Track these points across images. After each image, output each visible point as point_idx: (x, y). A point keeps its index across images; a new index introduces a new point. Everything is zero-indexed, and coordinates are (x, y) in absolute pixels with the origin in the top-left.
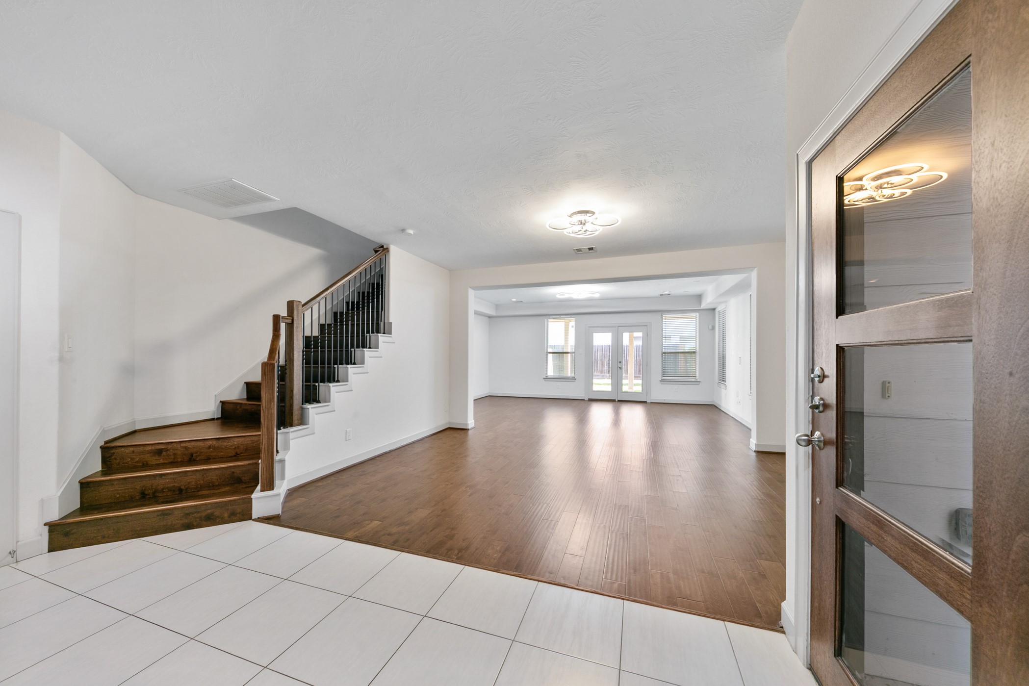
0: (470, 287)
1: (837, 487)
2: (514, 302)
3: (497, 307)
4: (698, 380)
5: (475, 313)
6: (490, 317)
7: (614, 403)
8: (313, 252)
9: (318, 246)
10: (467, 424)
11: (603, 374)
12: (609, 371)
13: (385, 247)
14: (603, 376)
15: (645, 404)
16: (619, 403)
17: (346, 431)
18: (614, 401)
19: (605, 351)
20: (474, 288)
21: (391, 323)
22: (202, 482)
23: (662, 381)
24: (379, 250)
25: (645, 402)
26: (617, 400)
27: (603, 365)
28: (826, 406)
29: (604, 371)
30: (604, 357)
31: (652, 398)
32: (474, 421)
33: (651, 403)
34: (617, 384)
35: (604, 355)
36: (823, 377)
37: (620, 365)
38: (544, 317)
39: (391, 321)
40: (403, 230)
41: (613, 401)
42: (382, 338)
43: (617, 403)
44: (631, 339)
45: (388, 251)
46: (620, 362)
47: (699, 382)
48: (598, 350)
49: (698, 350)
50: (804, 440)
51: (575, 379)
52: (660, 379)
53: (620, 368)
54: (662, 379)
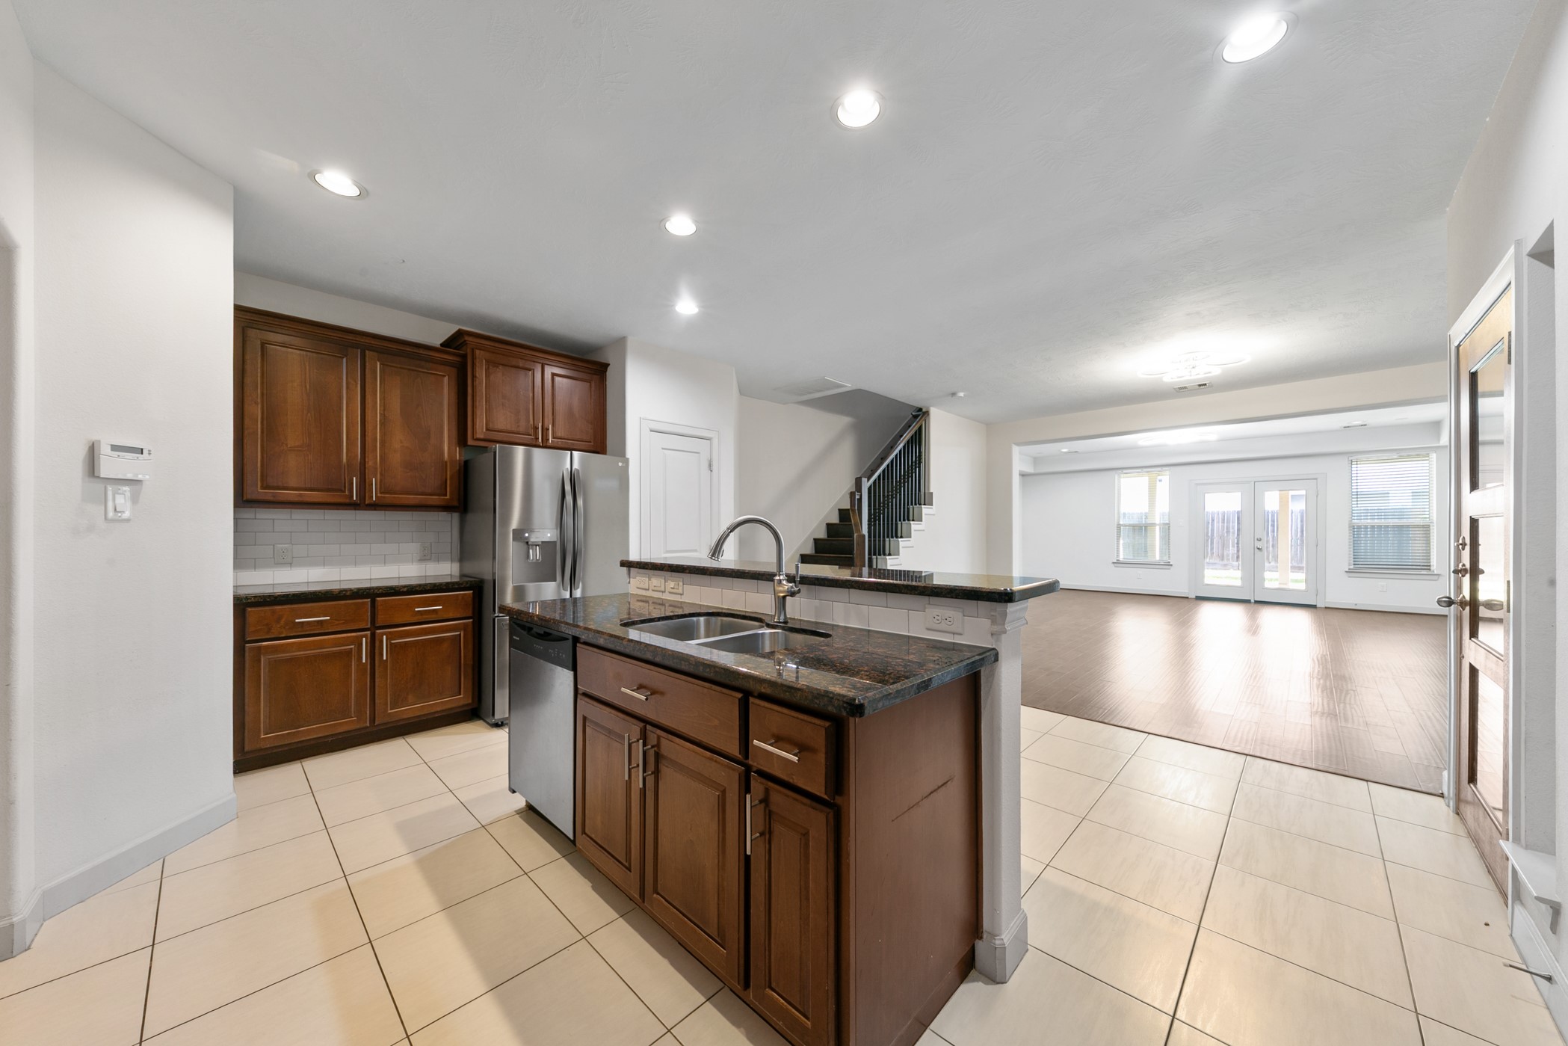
0: (1015, 444)
1: (1470, 639)
2: (1065, 453)
3: (1036, 460)
4: (1435, 573)
5: (1020, 475)
7: (1248, 605)
8: (845, 421)
9: (848, 414)
11: (1225, 562)
12: (1238, 557)
13: (924, 410)
14: (1225, 565)
15: (1313, 610)
16: (1256, 605)
19: (1228, 522)
20: (1018, 444)
21: (932, 493)
23: (1351, 571)
24: (919, 415)
25: (1314, 607)
26: (1253, 601)
27: (1224, 546)
28: (1465, 570)
29: (1228, 555)
30: (1228, 532)
31: (1327, 600)
33: (1326, 608)
34: (1253, 574)
35: (1228, 528)
36: (1464, 545)
37: (1259, 545)
38: (1114, 472)
39: (931, 491)
40: (954, 394)
41: (1247, 602)
42: (925, 509)
43: (1252, 605)
44: (1284, 503)
45: (928, 415)
46: (1259, 540)
47: (1439, 575)
48: (1213, 520)
49: (1435, 520)
50: (1445, 601)
51: (1171, 565)
52: (1347, 570)
53: (1258, 549)
54: (1349, 569)
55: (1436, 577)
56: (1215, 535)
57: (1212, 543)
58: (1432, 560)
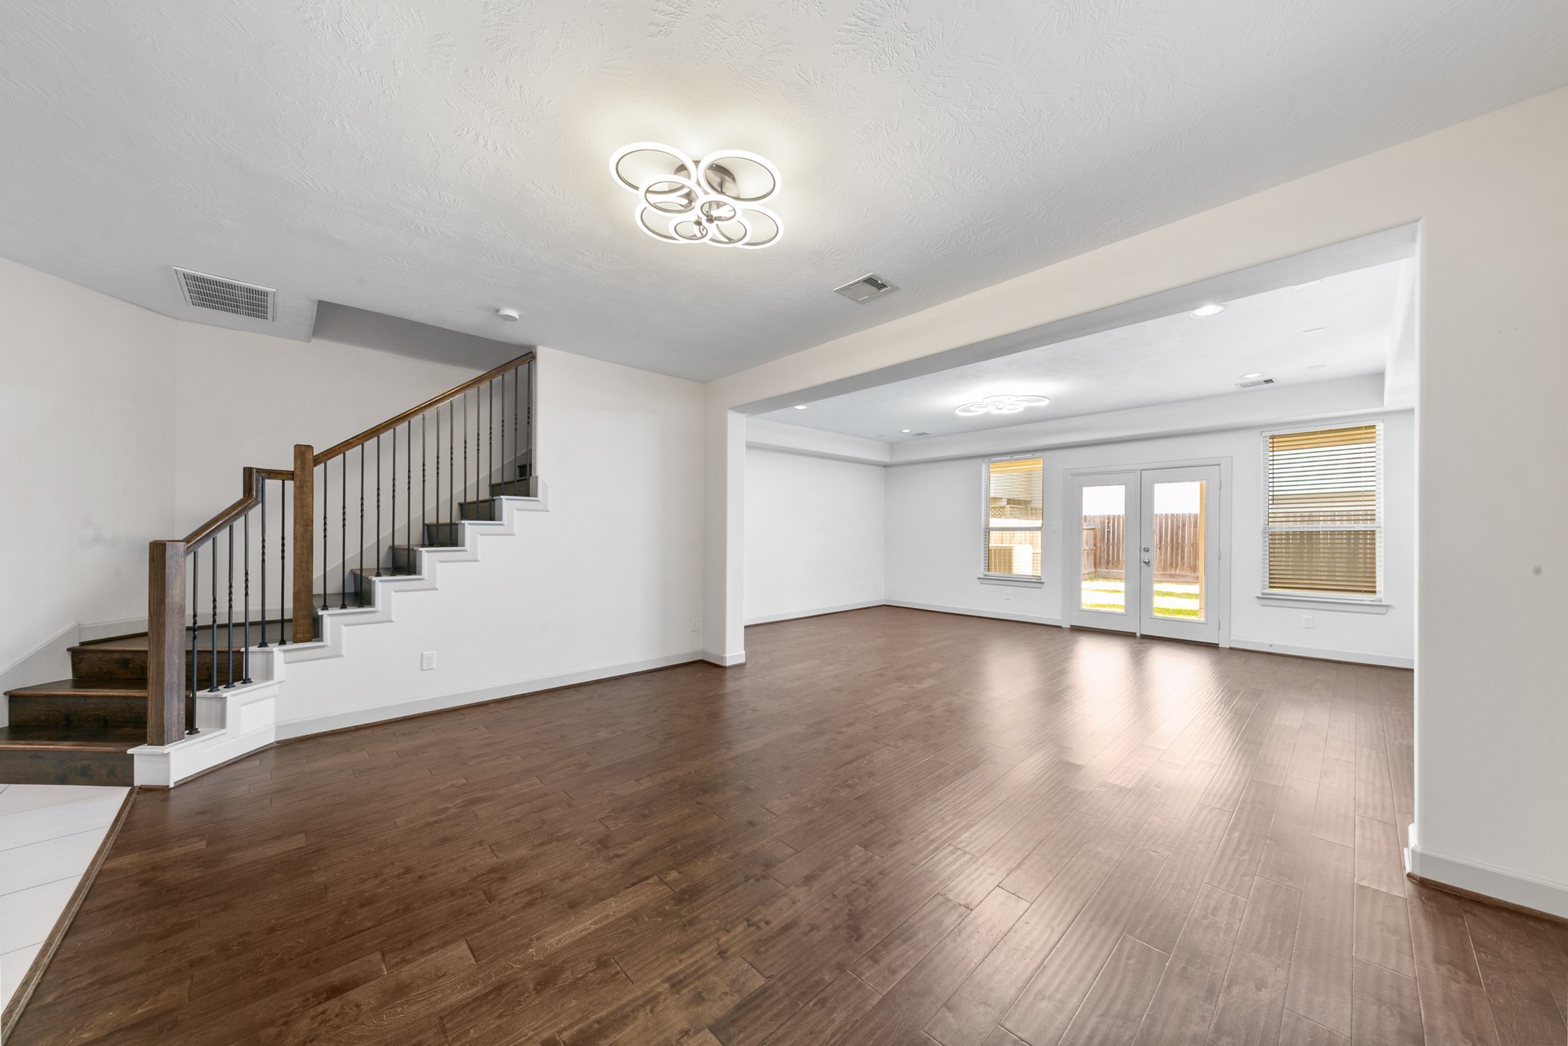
3: (892, 447)
4: (1382, 603)
6: (886, 466)
7: (1131, 641)
10: (723, 658)
15: (1213, 651)
16: (1144, 641)
17: (422, 655)
18: (1132, 635)
22: (128, 715)
23: (1263, 598)
25: (1212, 647)
26: (1138, 635)
31: (1231, 638)
32: (744, 652)
33: (1231, 649)
34: (1140, 597)
37: (1146, 557)
38: (980, 460)
43: (1139, 640)
45: (536, 356)
46: (1147, 550)
47: (1387, 606)
51: (1043, 583)
52: (1260, 595)
53: (1145, 562)
54: (1263, 594)
55: (1383, 610)
56: (1186, 542)
57: (1183, 552)
58: (1378, 584)
